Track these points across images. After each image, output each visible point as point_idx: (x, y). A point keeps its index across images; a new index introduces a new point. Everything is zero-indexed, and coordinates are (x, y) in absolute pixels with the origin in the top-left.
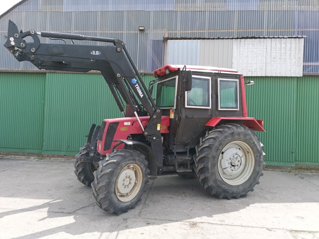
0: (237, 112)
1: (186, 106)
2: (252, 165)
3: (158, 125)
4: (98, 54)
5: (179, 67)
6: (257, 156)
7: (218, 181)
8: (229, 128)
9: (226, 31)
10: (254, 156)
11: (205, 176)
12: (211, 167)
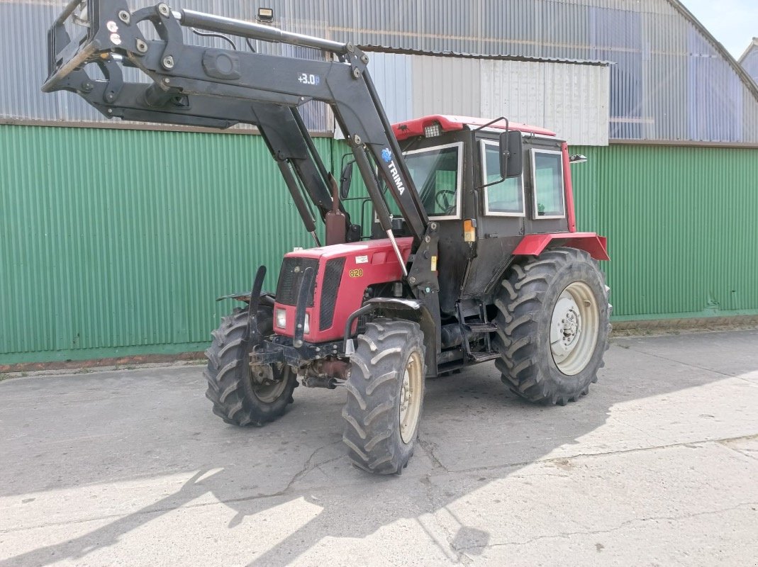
0: (560, 222)
1: (488, 213)
2: (593, 330)
3: (433, 257)
4: (313, 83)
5: (465, 122)
6: (603, 311)
7: (551, 371)
8: (564, 256)
9: (462, 38)
10: (599, 311)
11: (531, 363)
12: (541, 342)
